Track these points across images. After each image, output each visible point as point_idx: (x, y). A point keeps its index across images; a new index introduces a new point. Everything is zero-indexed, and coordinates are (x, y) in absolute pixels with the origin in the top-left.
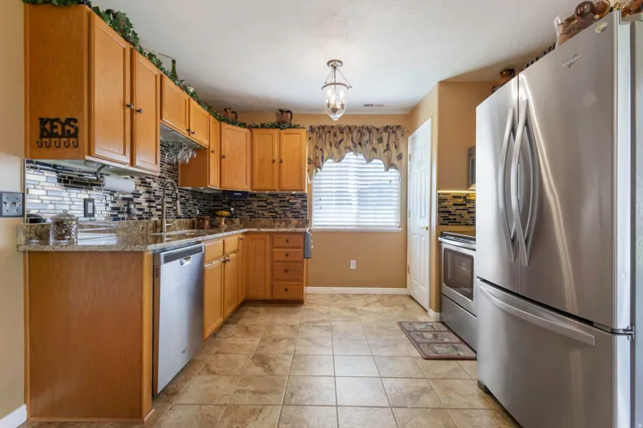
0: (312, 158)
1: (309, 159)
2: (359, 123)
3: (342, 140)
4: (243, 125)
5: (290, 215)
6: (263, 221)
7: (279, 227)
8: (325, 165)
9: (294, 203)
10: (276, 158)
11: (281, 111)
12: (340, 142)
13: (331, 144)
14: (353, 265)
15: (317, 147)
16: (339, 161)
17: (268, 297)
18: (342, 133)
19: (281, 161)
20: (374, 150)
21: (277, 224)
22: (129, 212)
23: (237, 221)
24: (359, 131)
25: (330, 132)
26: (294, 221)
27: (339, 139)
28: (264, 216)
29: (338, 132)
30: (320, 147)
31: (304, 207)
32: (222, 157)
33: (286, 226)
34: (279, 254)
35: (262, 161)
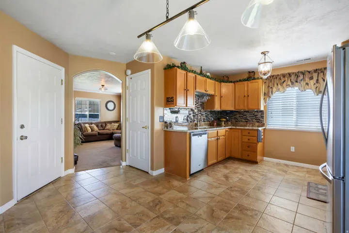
0: (266, 92)
1: (265, 93)
2: (296, 71)
3: (285, 81)
4: (231, 82)
5: (254, 120)
6: (241, 123)
7: (249, 126)
8: (274, 95)
9: (257, 115)
10: (246, 95)
11: (249, 72)
12: (283, 82)
13: (277, 84)
14: (293, 149)
15: (269, 86)
16: (284, 92)
17: (240, 157)
18: (284, 77)
19: (248, 96)
20: (307, 84)
21: (248, 125)
22: (187, 120)
23: (230, 123)
24: (296, 75)
25: (277, 78)
26: (257, 124)
27: (283, 81)
28: (242, 121)
29: (282, 78)
30: (270, 87)
31: (262, 117)
32: (221, 97)
33: (252, 126)
34: (245, 139)
35: (239, 97)
